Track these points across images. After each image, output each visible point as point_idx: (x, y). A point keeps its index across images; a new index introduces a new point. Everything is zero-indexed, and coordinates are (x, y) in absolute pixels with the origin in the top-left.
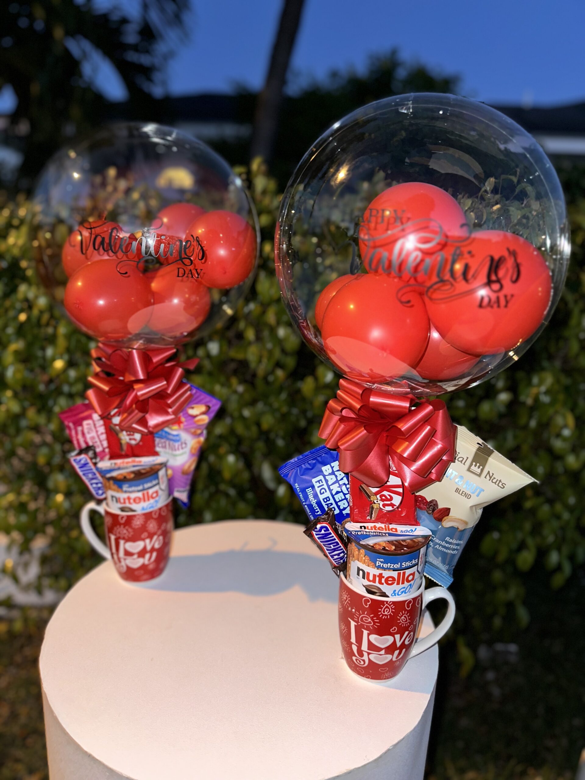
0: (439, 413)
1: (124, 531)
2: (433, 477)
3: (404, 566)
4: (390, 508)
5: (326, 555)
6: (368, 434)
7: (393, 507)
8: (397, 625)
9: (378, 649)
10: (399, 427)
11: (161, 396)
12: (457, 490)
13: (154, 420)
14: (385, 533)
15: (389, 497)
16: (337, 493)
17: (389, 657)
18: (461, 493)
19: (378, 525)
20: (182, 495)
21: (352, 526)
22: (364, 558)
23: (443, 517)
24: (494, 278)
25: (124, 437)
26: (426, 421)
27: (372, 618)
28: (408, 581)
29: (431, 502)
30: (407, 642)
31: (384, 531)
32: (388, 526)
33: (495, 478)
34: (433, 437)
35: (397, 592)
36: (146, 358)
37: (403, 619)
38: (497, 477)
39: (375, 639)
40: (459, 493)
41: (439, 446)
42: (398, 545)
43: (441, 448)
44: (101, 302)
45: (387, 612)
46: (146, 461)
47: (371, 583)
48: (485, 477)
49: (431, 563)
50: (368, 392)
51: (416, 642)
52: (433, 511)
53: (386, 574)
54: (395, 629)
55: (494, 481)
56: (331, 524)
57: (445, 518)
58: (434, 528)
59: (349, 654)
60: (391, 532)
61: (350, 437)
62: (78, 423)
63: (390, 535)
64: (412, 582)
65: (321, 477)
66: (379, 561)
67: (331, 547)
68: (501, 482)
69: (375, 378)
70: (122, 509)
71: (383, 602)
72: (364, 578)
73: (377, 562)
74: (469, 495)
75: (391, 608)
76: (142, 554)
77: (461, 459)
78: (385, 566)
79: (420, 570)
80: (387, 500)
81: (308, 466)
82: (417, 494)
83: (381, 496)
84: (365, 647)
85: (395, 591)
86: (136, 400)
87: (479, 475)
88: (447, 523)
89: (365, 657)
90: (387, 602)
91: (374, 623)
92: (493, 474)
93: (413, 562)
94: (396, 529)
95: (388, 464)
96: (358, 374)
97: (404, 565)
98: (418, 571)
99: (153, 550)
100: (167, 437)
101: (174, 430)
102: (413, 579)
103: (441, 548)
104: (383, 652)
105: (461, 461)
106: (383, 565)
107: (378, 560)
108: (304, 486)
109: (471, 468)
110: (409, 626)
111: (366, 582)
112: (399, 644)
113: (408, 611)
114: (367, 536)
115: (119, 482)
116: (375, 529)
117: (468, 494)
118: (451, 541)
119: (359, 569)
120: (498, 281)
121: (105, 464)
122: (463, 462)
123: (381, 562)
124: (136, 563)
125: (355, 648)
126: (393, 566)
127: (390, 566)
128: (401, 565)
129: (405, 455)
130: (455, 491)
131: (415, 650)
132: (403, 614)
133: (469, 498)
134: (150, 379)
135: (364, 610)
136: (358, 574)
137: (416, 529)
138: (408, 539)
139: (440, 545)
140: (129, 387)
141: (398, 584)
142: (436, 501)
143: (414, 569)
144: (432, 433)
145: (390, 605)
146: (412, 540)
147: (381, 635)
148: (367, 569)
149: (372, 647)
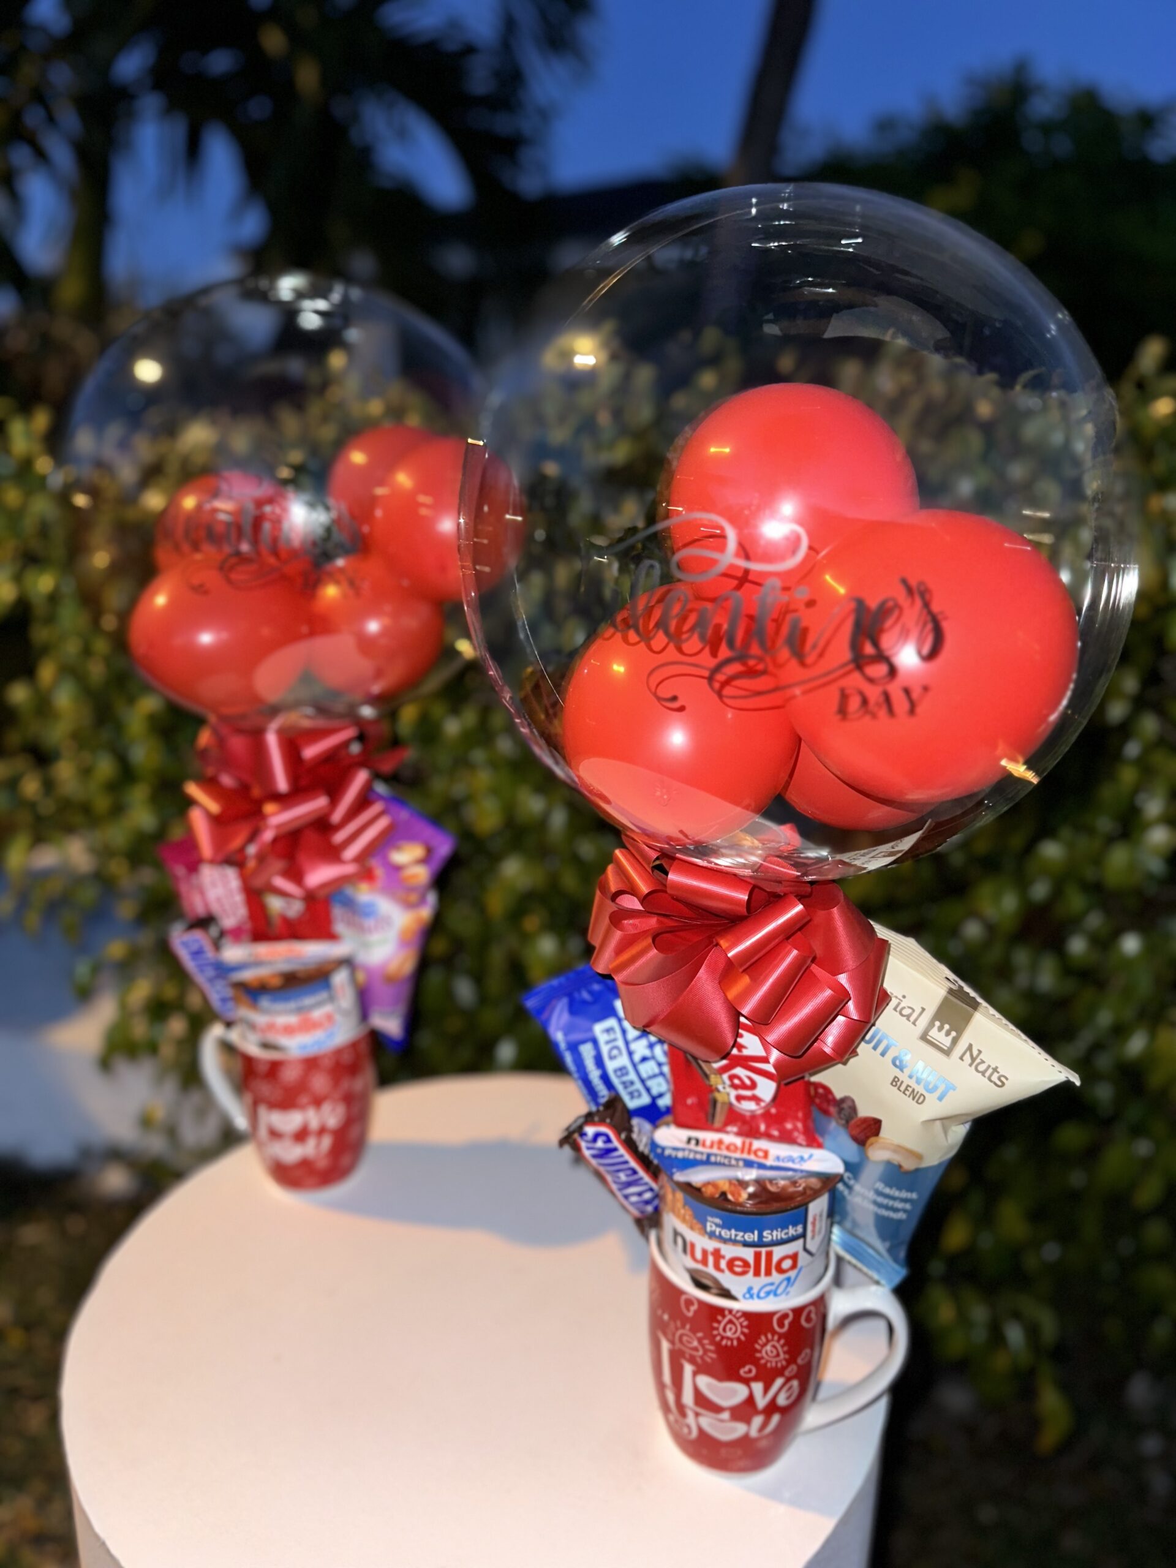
1: (266, 1088)
2: (830, 1052)
3: (767, 1238)
4: (751, 1106)
5: (612, 1192)
6: (662, 954)
8: (756, 1362)
9: (716, 1409)
10: (723, 947)
11: (322, 825)
12: (895, 1082)
13: (319, 875)
14: (737, 1160)
15: (748, 1082)
16: (644, 1059)
17: (741, 1428)
18: (902, 1088)
19: (729, 1138)
20: (391, 1024)
21: (669, 1137)
22: (682, 1211)
23: (868, 1138)
24: (869, 650)
25: (274, 904)
26: (793, 935)
28: (780, 1270)
29: (844, 1100)
30: (782, 1401)
31: (738, 1155)
32: (751, 1145)
33: (983, 1062)
34: (807, 970)
35: (755, 1291)
36: (291, 748)
38: (989, 1058)
39: (709, 1386)
40: (899, 1089)
42: (761, 1190)
43: (830, 997)
44: (206, 638)
45: (732, 1333)
47: (700, 1267)
48: (961, 1058)
52: (848, 1122)
53: (729, 1251)
54: (750, 1371)
56: (619, 1129)
57: (872, 1139)
58: (851, 1159)
60: (752, 1157)
61: (630, 959)
62: (192, 869)
63: (749, 1164)
64: (791, 1274)
65: (611, 1022)
66: (713, 1222)
68: (998, 1072)
70: (266, 1046)
71: (721, 1311)
72: (685, 1251)
73: (708, 1224)
74: (922, 1095)
75: (741, 1324)
76: (301, 1135)
77: (908, 1012)
78: (725, 1233)
80: (744, 1086)
81: (586, 995)
82: (815, 1079)
83: (732, 1078)
84: (688, 1398)
85: (750, 1289)
86: (281, 832)
87: (947, 1052)
88: (877, 1152)
90: (730, 1311)
91: (706, 1351)
94: (766, 1154)
98: (805, 1249)
102: (793, 1268)
104: (726, 1415)
105: (908, 1017)
106: (720, 1233)
107: (709, 1218)
108: (576, 1037)
109: (930, 1034)
111: (690, 1263)
113: (781, 1336)
115: (253, 992)
116: (719, 1148)
117: (918, 1092)
118: (887, 1190)
122: (912, 1019)
123: (717, 1225)
124: (292, 1153)
126: (743, 1237)
127: (736, 1236)
130: (892, 1084)
132: (768, 1341)
133: (920, 1101)
134: (298, 792)
135: (684, 1320)
136: (675, 1242)
137: (811, 1156)
139: (864, 1196)
140: (259, 807)
143: (797, 1246)
145: (738, 1319)
146: (792, 1181)
147: (720, 1379)
148: (691, 1236)
149: (701, 1400)
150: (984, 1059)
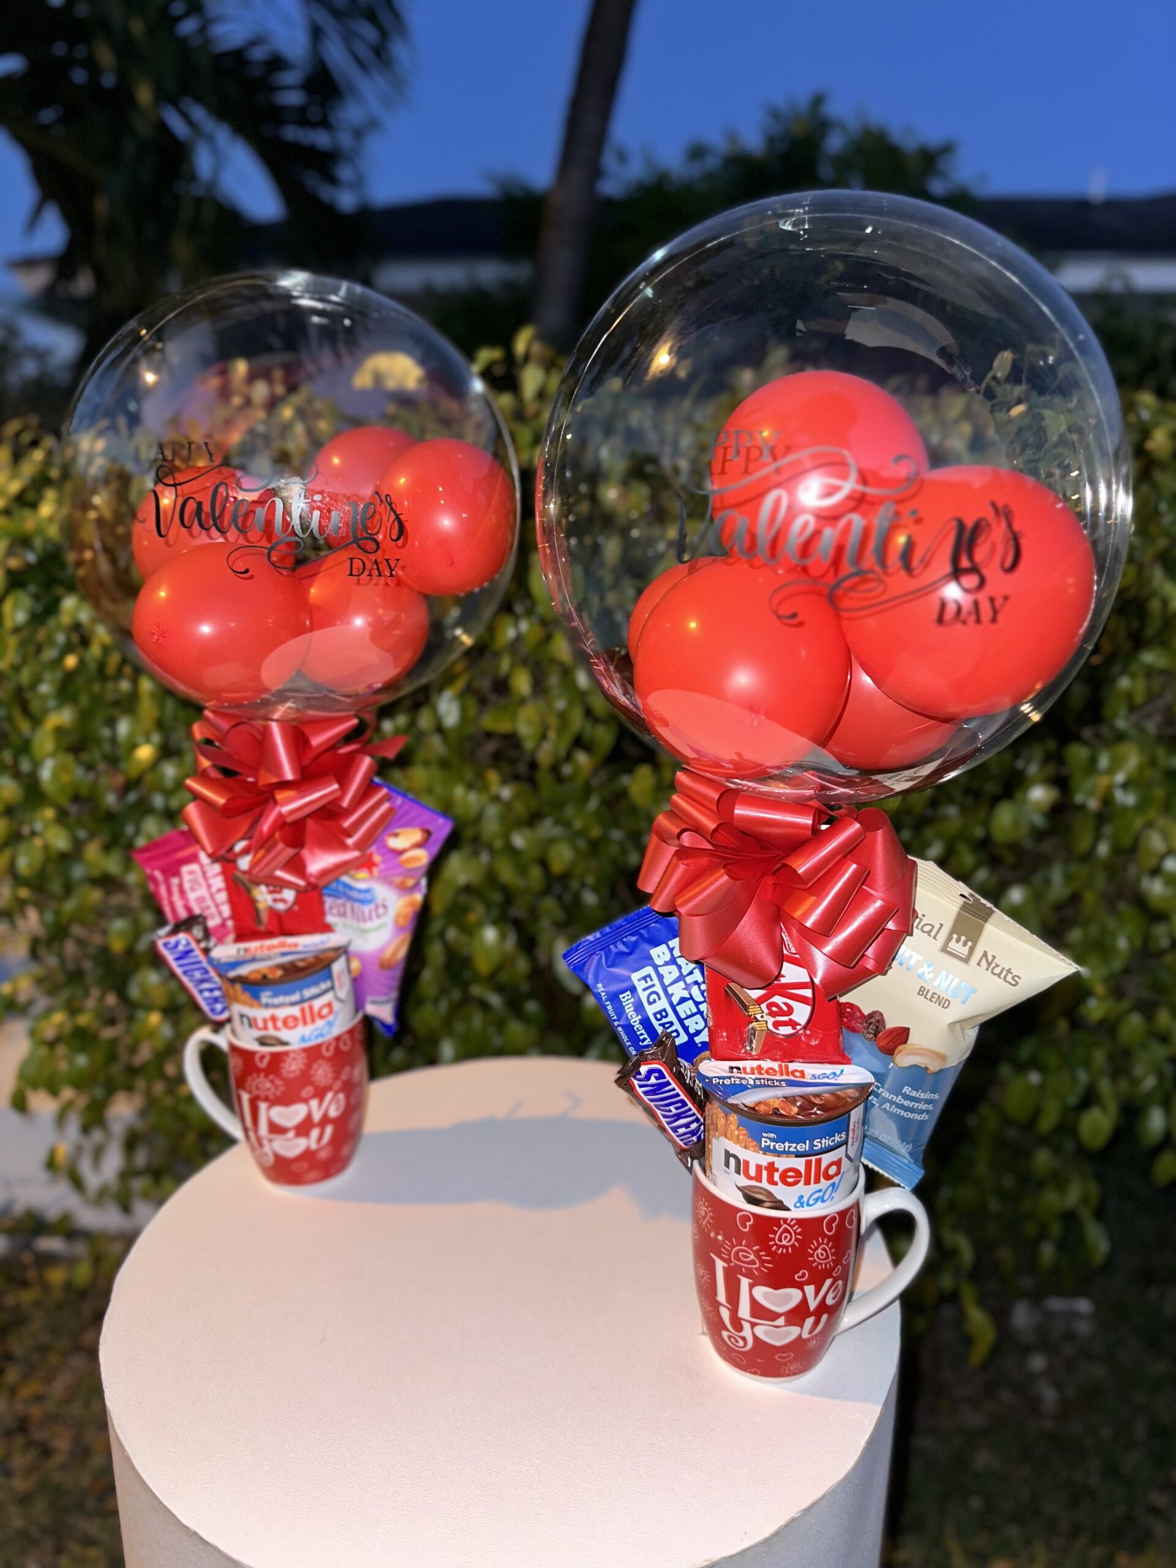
0: (875, 836)
1: (265, 1084)
2: (870, 964)
3: (817, 1146)
4: (786, 1030)
5: (662, 1129)
6: (731, 881)
7: (794, 1028)
8: (808, 1266)
9: (772, 1316)
10: (794, 866)
11: (329, 813)
12: (922, 991)
13: (319, 862)
14: (780, 1081)
15: (785, 1008)
16: (683, 1000)
17: (794, 1332)
18: (929, 996)
19: (767, 1064)
20: (383, 1011)
21: (712, 1068)
22: (736, 1132)
23: (896, 1047)
24: (965, 563)
25: (263, 896)
26: (850, 852)
27: (757, 1253)
28: (828, 1177)
29: (872, 1015)
30: (830, 1301)
31: (778, 1077)
32: (787, 1067)
33: (997, 966)
34: (863, 884)
35: (805, 1199)
36: (298, 737)
37: (820, 1254)
38: (1003, 962)
39: (765, 1295)
40: (925, 997)
41: (879, 903)
42: (807, 1104)
43: (882, 907)
44: (206, 629)
45: (786, 1241)
46: (307, 943)
47: (753, 1183)
48: (979, 964)
49: (875, 1140)
50: (729, 797)
51: (850, 1300)
52: (875, 1035)
53: (782, 1163)
54: (804, 1275)
55: (997, 971)
56: (672, 1064)
57: (901, 1047)
58: (879, 1069)
59: (715, 1326)
60: (791, 1077)
61: (699, 888)
62: (172, 870)
63: (790, 1083)
64: (836, 1180)
65: (649, 970)
66: (767, 1138)
67: (670, 1111)
68: (1011, 973)
69: (744, 769)
70: (262, 1041)
71: (777, 1221)
72: (738, 1172)
73: (763, 1139)
74: (947, 1000)
75: (795, 1232)
76: (304, 1128)
77: (929, 928)
78: (779, 1147)
79: (851, 1154)
80: (782, 1013)
81: (622, 947)
82: (843, 1000)
83: (769, 1006)
84: (744, 1311)
85: (801, 1197)
86: (281, 824)
87: (966, 960)
88: (904, 1059)
89: (747, 1332)
90: (785, 1220)
91: (762, 1262)
92: (994, 957)
93: (837, 1138)
94: (802, 1073)
95: (778, 940)
96: (711, 763)
97: (818, 1144)
98: (848, 1156)
99: (325, 1120)
100: (347, 894)
101: (360, 881)
102: (838, 1173)
103: (894, 1109)
104: (781, 1321)
105: (929, 933)
106: (774, 1146)
107: (764, 1135)
108: (614, 987)
109: (949, 946)
110: (832, 1269)
111: (744, 1182)
112: (813, 1304)
113: (830, 1238)
114: (742, 1088)
115: (254, 986)
116: (760, 1073)
117: (943, 998)
118: (914, 1094)
119: (728, 1155)
120: (975, 569)
121: (226, 951)
122: (933, 934)
123: (772, 1140)
124: (292, 1147)
125: (725, 1314)
126: (796, 1148)
127: (790, 1147)
128: (812, 1145)
129: (809, 924)
130: (918, 994)
131: (849, 1317)
132: (819, 1245)
133: (945, 1006)
134: (307, 778)
135: (740, 1236)
136: (727, 1165)
137: (842, 1071)
138: (825, 1092)
139: (892, 1103)
140: (265, 797)
141: (807, 1183)
142: (881, 1014)
143: (839, 1153)
144: (863, 877)
145: (792, 1227)
146: (833, 1093)
147: (776, 1286)
148: (743, 1154)
149: (758, 1310)
150: (998, 963)
